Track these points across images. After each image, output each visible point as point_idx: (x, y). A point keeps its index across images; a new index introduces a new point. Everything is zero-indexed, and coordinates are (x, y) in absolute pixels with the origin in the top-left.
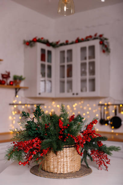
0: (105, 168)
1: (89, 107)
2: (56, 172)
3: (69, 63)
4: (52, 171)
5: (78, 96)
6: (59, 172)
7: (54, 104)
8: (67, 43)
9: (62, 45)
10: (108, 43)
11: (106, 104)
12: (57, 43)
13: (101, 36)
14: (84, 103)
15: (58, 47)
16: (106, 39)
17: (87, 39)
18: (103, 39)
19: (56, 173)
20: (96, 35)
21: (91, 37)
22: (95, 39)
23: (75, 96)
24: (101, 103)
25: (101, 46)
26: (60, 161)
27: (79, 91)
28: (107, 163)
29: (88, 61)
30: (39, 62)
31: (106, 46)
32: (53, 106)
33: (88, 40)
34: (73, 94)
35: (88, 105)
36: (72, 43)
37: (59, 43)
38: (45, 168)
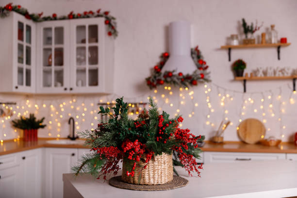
0: (198, 174)
1: (84, 107)
2: (153, 183)
3: (59, 46)
4: (147, 184)
5: (73, 92)
6: (156, 183)
7: (29, 104)
8: (54, 18)
9: (46, 19)
10: (115, 23)
11: (108, 103)
12: (40, 15)
13: (106, 13)
14: (76, 101)
15: (41, 21)
16: (113, 18)
17: (87, 15)
18: (110, 18)
19: (153, 185)
20: (98, 11)
21: (91, 12)
22: (99, 16)
23: (68, 91)
24: (101, 101)
25: (107, 26)
26: (156, 168)
27: (74, 86)
28: (199, 167)
29: (87, 45)
30: (16, 42)
31: (113, 28)
32: (27, 106)
33: (88, 17)
34: (66, 89)
35: (83, 105)
36: (63, 18)
37: (42, 16)
38: (136, 179)
